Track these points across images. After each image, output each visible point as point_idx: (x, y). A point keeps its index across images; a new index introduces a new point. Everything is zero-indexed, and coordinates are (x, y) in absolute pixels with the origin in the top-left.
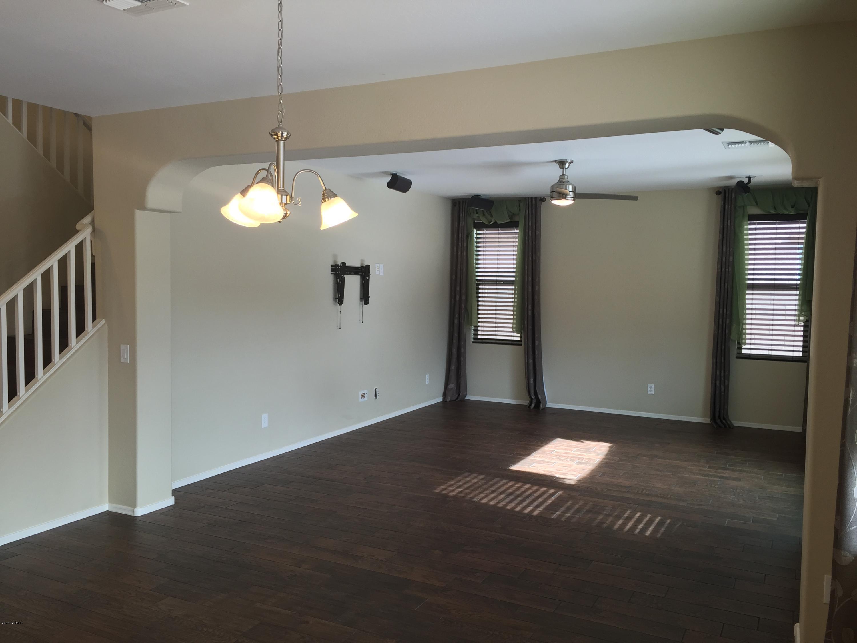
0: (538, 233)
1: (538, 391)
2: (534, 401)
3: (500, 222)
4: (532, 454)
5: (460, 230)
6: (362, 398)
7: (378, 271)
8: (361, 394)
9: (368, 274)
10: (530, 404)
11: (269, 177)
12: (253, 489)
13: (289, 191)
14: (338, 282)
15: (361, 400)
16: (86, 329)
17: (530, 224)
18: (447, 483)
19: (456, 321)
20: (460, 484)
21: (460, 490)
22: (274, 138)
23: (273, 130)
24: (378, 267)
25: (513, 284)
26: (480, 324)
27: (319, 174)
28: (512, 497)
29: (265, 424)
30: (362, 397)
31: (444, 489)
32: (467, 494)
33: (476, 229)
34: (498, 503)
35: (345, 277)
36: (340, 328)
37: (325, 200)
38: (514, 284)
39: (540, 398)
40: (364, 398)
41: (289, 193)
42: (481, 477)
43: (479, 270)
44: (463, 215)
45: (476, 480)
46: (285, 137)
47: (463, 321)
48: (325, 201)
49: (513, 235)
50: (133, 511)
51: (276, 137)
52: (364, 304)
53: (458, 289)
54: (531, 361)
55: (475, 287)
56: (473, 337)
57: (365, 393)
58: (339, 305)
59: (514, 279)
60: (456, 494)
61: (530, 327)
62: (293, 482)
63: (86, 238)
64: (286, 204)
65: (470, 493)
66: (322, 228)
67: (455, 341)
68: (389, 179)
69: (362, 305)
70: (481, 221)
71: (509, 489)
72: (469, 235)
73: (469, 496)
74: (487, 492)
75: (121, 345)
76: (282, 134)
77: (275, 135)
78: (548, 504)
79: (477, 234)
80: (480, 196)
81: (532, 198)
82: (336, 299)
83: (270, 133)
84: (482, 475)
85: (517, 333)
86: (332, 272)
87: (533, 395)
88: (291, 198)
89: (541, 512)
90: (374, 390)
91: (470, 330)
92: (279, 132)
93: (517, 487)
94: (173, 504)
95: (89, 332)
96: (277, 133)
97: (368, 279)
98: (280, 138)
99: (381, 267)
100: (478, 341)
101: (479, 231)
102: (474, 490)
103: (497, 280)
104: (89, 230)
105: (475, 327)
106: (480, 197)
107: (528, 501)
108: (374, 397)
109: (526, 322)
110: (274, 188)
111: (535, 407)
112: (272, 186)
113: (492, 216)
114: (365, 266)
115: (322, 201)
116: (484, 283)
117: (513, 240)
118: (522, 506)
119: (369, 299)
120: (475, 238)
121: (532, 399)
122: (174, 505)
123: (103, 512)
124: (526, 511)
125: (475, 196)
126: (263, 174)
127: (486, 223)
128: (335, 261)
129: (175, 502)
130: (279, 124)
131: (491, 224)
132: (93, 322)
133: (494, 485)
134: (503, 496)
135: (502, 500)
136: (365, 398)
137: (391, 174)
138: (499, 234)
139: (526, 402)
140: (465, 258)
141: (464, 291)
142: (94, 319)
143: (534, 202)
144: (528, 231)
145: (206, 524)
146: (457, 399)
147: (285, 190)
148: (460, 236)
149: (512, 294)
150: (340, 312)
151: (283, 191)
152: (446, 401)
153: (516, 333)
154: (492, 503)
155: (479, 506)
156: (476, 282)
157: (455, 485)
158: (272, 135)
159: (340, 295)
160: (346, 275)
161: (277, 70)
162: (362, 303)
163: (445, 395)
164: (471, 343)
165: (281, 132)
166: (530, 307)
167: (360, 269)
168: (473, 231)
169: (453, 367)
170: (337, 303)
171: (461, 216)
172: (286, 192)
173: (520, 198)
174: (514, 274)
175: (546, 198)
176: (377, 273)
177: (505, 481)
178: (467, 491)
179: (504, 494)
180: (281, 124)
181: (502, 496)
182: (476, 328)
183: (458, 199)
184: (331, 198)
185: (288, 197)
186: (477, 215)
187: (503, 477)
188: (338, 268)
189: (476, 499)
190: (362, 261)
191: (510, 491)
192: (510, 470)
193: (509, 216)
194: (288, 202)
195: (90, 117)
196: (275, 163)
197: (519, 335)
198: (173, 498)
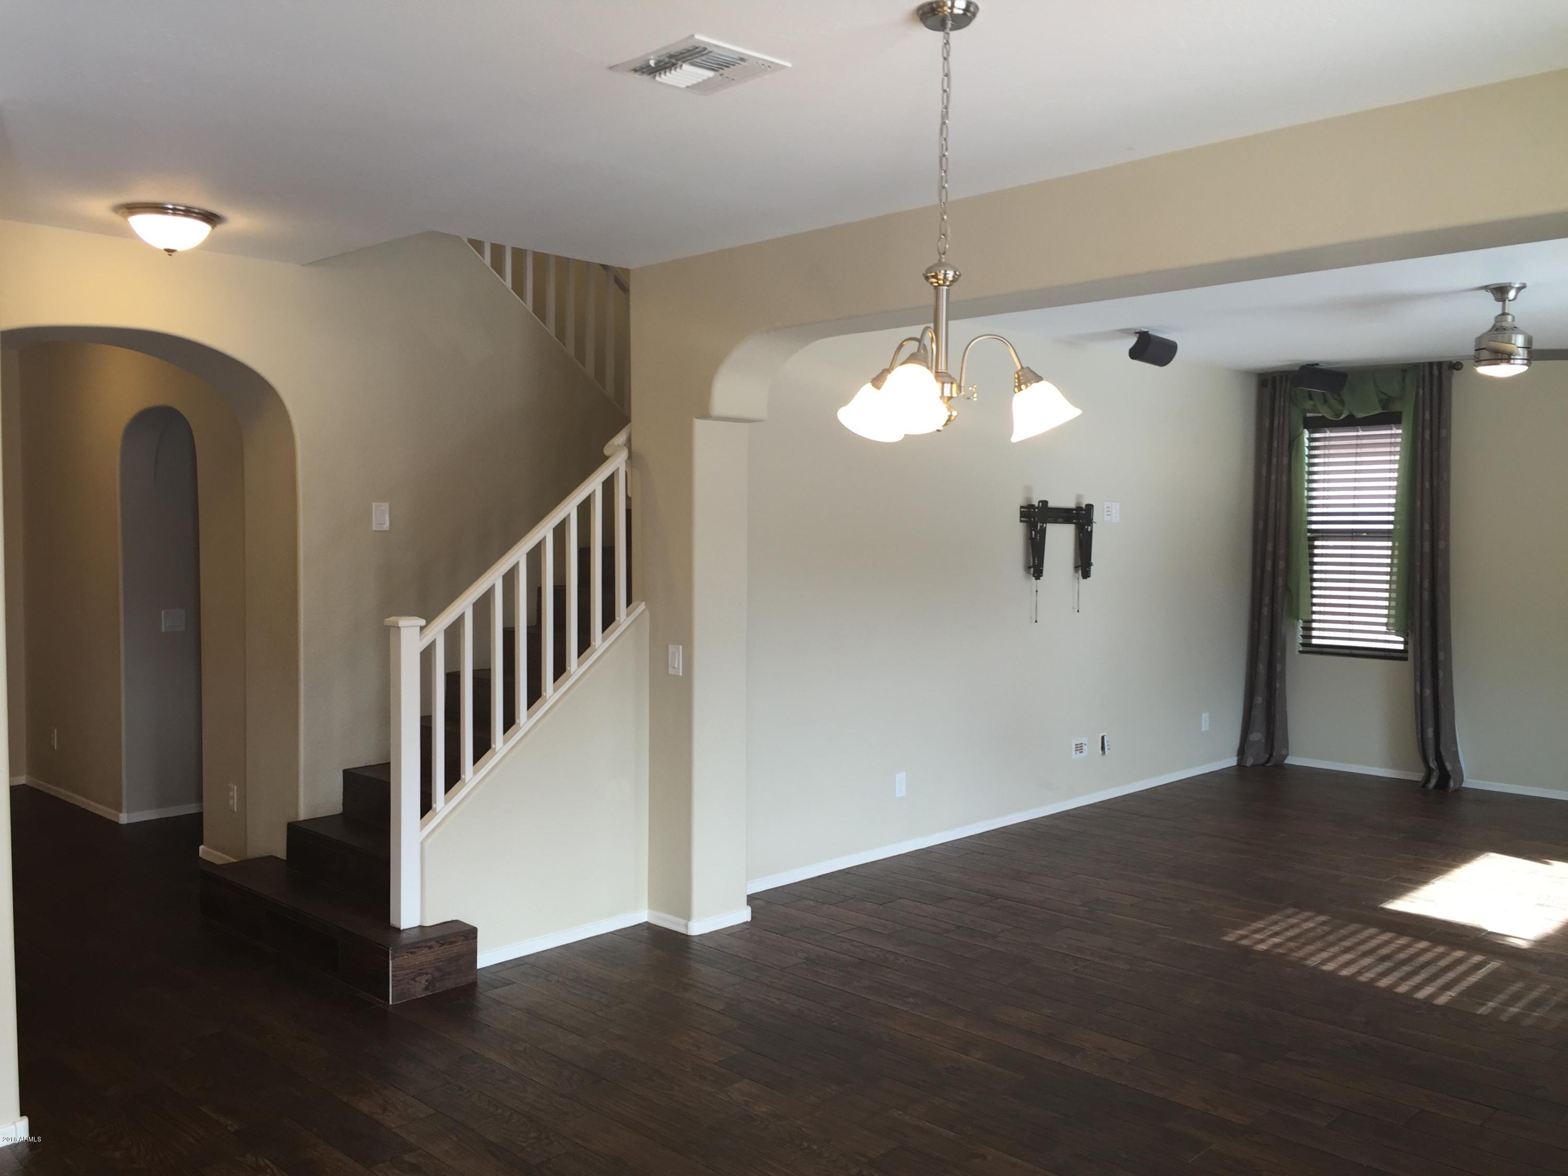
0: (1444, 433)
1: (1443, 754)
2: (1435, 774)
3: (1360, 415)
4: (1432, 881)
5: (1275, 432)
6: (1078, 752)
7: (1109, 515)
8: (1076, 745)
9: (1090, 522)
10: (1427, 780)
11: (922, 351)
12: (881, 905)
13: (956, 375)
14: (1033, 536)
15: (1076, 756)
16: (617, 618)
17: (1427, 416)
18: (1249, 926)
19: (1265, 611)
20: (1277, 928)
21: (1276, 940)
22: (932, 283)
23: (929, 270)
24: (1109, 507)
25: (1388, 537)
26: (1315, 617)
27: (1010, 342)
28: (1388, 964)
29: (901, 790)
30: (1076, 751)
31: (1243, 937)
32: (1291, 950)
33: (1308, 431)
34: (1359, 973)
35: (1045, 527)
36: (1036, 622)
37: (1021, 388)
38: (1391, 537)
39: (1449, 767)
40: (1080, 752)
41: (956, 379)
42: (1322, 918)
43: (1314, 510)
44: (1282, 404)
45: (1310, 924)
46: (950, 279)
47: (1279, 610)
48: (1020, 390)
49: (1388, 438)
50: (686, 926)
51: (934, 280)
52: (1081, 577)
53: (1270, 547)
54: (1428, 692)
55: (1306, 543)
56: (1301, 642)
57: (1082, 744)
58: (1034, 578)
59: (1391, 527)
60: (1268, 947)
61: (1427, 623)
62: (952, 898)
63: (618, 469)
64: (950, 398)
65: (1299, 948)
66: (1015, 439)
67: (1263, 650)
68: (1132, 341)
69: (1078, 579)
70: (1320, 413)
71: (1381, 948)
72: (1293, 443)
73: (1296, 955)
74: (1335, 949)
75: (669, 646)
76: (945, 274)
77: (933, 277)
78: (1469, 985)
79: (1311, 440)
80: (1317, 364)
81: (1431, 364)
82: (1029, 568)
83: (924, 275)
84: (1323, 915)
85: (1397, 635)
86: (1022, 519)
87: (1433, 761)
88: (959, 387)
89: (1453, 1000)
90: (1100, 738)
91: (1294, 627)
92: (940, 272)
93: (1400, 944)
94: (749, 919)
95: (621, 622)
96: (936, 274)
97: (1089, 530)
98: (941, 282)
99: (1116, 508)
100: (1309, 649)
101: (1315, 433)
102: (1305, 944)
103: (1353, 530)
104: (623, 455)
105: (1305, 622)
106: (1316, 367)
107: (1423, 976)
108: (1100, 752)
109: (1417, 614)
110: (929, 368)
111: (1437, 786)
112: (928, 368)
113: (1342, 402)
114: (1084, 506)
115: (1014, 391)
116: (1324, 535)
117: (1388, 449)
118: (1411, 983)
119: (1092, 567)
120: (1307, 447)
121: (1429, 771)
122: (750, 922)
123: (640, 924)
124: (1421, 995)
125: (1307, 365)
126: (913, 347)
127: (1330, 418)
128: (1028, 499)
129: (752, 917)
130: (941, 257)
131: (1342, 417)
132: (628, 606)
133: (1349, 938)
134: (1370, 960)
135: (1367, 968)
136: (1082, 752)
137: (1137, 333)
138: (1358, 437)
139: (1417, 776)
140: (1284, 486)
141: (1282, 551)
142: (629, 602)
143: (1436, 372)
144: (1423, 431)
145: (804, 961)
146: (1268, 760)
147: (949, 373)
148: (1275, 444)
149: (1387, 556)
150: (1037, 591)
151: (946, 375)
152: (1243, 766)
153: (1394, 636)
154: (1345, 972)
155: (1317, 975)
156: (1309, 534)
157: (1265, 931)
158: (927, 278)
159: (1038, 561)
160: (1048, 524)
161: (938, 161)
162: (1077, 574)
163: (1241, 753)
164: (1297, 653)
165: (943, 272)
166: (1426, 584)
167: (1074, 512)
168: (1302, 434)
169: (1259, 700)
170: (1032, 576)
171: (1277, 405)
172: (950, 376)
173: (1403, 364)
174: (1391, 518)
175: (1462, 362)
176: (1107, 518)
177: (1372, 931)
178: (1292, 944)
179: (1371, 957)
180: (943, 256)
181: (1367, 961)
182: (1307, 625)
183: (1272, 373)
184: (1031, 384)
185: (955, 386)
186: (1312, 402)
187: (1368, 922)
188: (1034, 510)
189: (1313, 961)
190: (1079, 497)
191: (1385, 951)
192: (1383, 909)
193: (1380, 401)
194: (955, 395)
195: (626, 269)
196: (932, 325)
197: (1402, 639)
198: (749, 909)
